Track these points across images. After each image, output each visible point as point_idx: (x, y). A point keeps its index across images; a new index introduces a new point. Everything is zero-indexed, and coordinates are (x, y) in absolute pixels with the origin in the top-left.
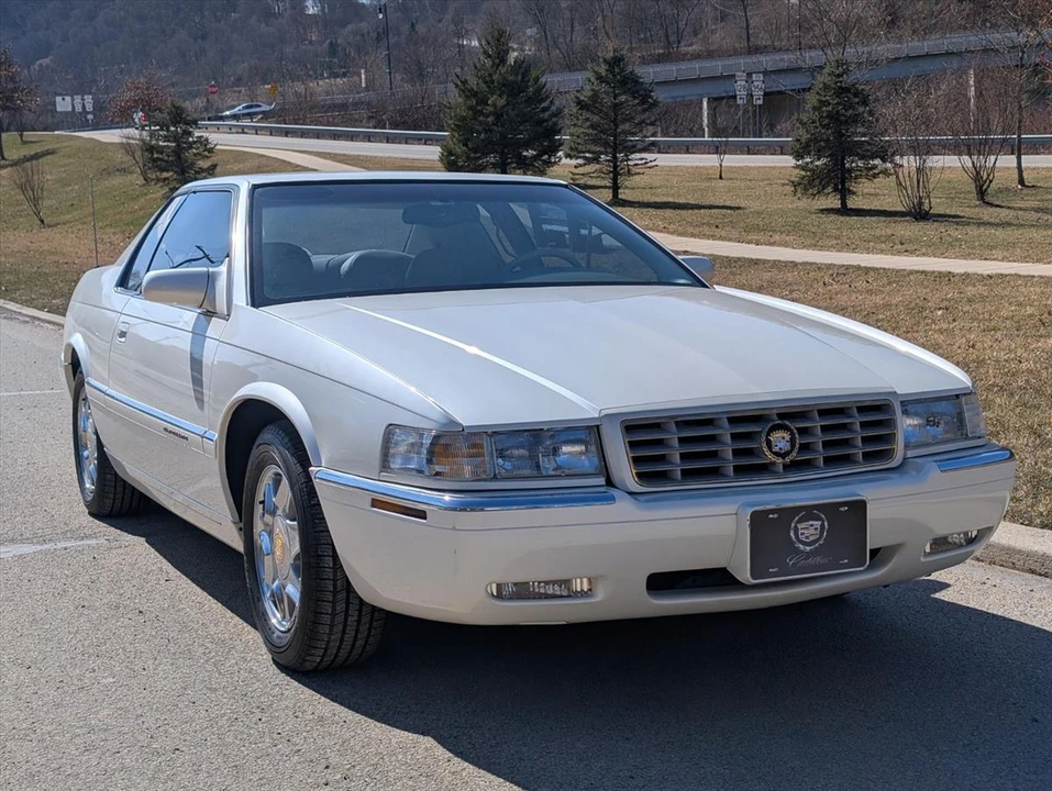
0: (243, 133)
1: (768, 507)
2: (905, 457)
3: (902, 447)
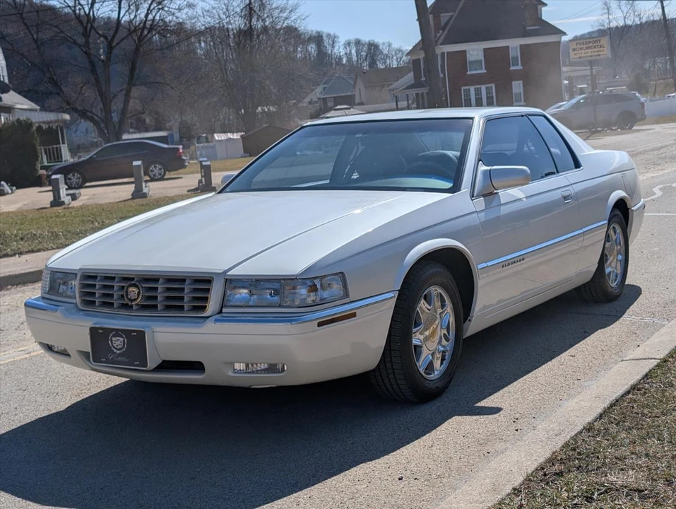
1: (98, 326)
2: (220, 312)
3: (212, 305)
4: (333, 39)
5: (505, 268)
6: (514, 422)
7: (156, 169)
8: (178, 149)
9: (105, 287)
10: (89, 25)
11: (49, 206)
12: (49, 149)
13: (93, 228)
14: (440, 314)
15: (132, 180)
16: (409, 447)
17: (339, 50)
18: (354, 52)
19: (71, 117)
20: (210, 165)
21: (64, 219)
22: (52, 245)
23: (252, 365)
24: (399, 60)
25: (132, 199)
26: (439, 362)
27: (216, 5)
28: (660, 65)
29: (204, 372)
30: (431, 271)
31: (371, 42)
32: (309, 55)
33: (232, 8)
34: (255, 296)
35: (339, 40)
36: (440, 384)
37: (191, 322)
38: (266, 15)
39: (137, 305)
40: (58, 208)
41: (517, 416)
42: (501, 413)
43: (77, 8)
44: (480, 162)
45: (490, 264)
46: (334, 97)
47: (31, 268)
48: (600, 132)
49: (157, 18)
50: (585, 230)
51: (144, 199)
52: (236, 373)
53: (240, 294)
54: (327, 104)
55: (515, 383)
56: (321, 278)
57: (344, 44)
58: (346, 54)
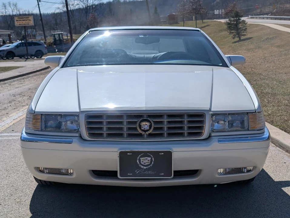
0: (263, 19)
1: (127, 150)
2: (210, 136)
3: (206, 132)
48: (29, 58)
52: (218, 175)
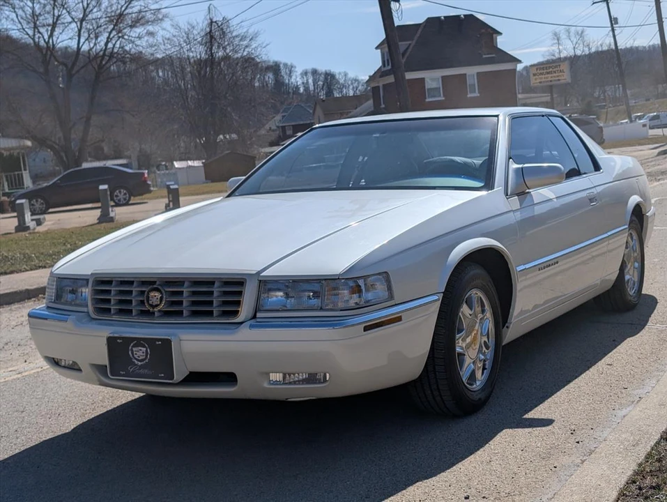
1: (116, 335)
2: (254, 317)
3: (245, 310)
4: (291, 69)
5: (541, 271)
6: (572, 433)
7: (121, 194)
8: (143, 174)
9: (121, 292)
10: (49, 53)
11: (14, 231)
12: (10, 176)
13: (65, 250)
14: (481, 319)
15: (99, 205)
16: (466, 462)
17: (297, 79)
18: (311, 81)
19: (32, 144)
20: (177, 189)
21: (34, 242)
22: (25, 266)
23: (290, 375)
24: (355, 89)
25: (98, 223)
26: (481, 371)
27: (177, 34)
28: (610, 94)
29: (236, 384)
30: (472, 273)
31: (328, 72)
32: (267, 85)
33: (192, 36)
34: (293, 300)
35: (296, 69)
36: (482, 396)
37: (219, 329)
38: (226, 43)
39: (159, 311)
40: (23, 233)
41: (573, 427)
42: (554, 424)
43: (37, 36)
44: (511, 160)
45: (527, 266)
46: (293, 125)
47: (6, 289)
49: (118, 46)
50: (609, 234)
51: (111, 223)
52: (272, 384)
53: (277, 296)
54: (285, 133)
55: (558, 393)
56: (365, 277)
57: (301, 74)
58: (303, 83)
